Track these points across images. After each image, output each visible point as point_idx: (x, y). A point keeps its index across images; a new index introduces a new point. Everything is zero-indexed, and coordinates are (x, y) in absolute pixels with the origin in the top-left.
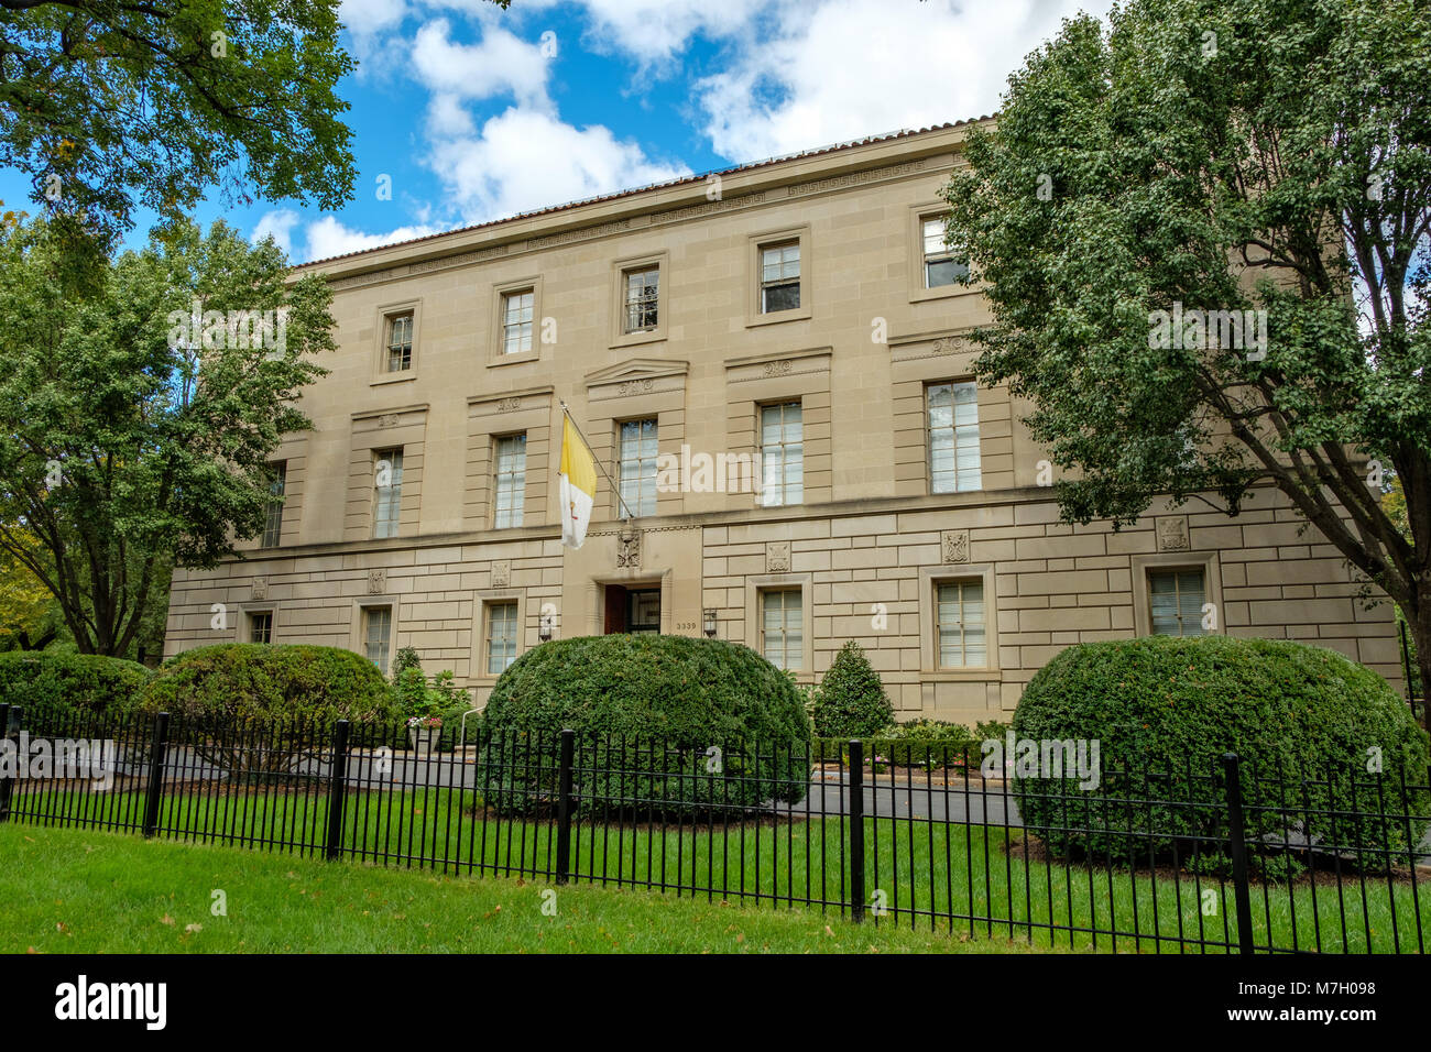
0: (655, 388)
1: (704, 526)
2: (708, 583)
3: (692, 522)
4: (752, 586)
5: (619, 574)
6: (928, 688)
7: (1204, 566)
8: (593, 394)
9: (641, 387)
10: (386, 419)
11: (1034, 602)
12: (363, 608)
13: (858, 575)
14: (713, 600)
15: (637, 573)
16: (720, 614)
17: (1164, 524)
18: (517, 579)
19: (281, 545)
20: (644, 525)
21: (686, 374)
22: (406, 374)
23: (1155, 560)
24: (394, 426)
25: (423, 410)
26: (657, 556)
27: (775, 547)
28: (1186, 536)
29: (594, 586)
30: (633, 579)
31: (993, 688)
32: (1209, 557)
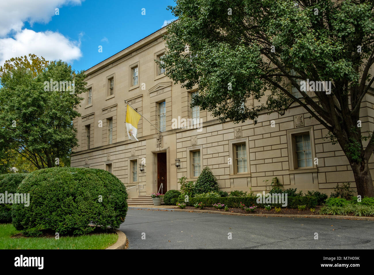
0: (165, 91)
1: (177, 133)
2: (178, 150)
3: (174, 132)
4: (188, 150)
5: (157, 150)
6: (232, 180)
7: (309, 132)
8: (152, 95)
9: (161, 91)
10: (109, 109)
11: (259, 149)
12: (106, 164)
13: (214, 144)
14: (179, 156)
15: (161, 149)
16: (181, 160)
17: (296, 118)
18: (137, 153)
19: (90, 148)
20: (163, 134)
21: (171, 86)
22: (112, 96)
23: (294, 131)
24: (111, 111)
25: (116, 106)
26: (166, 144)
27: (194, 137)
28: (303, 121)
29: (152, 154)
30: (160, 151)
31: (249, 179)
32: (310, 129)
